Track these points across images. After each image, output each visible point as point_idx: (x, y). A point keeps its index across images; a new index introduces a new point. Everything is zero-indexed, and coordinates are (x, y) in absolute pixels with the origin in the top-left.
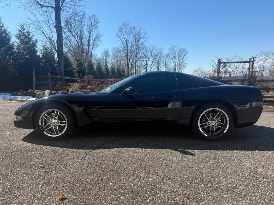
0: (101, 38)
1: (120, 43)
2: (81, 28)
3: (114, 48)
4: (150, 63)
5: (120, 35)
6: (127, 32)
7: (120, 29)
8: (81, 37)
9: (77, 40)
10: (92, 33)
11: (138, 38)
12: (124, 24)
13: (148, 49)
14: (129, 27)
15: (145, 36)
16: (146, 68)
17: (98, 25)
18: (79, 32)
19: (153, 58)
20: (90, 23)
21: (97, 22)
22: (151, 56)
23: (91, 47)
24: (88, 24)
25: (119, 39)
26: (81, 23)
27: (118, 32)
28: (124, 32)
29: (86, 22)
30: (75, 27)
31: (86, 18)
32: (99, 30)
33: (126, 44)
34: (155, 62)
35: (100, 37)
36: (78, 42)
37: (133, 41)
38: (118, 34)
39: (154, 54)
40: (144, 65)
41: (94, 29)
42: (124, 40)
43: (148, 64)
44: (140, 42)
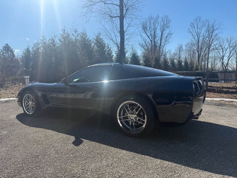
0: (172, 36)
1: (191, 37)
2: (155, 29)
3: (188, 43)
4: (228, 54)
5: (191, 30)
6: (199, 26)
7: (192, 25)
8: (155, 37)
9: (151, 40)
10: (164, 32)
11: (211, 31)
12: (196, 20)
13: (226, 40)
14: (201, 21)
15: (220, 27)
16: (223, 59)
17: (170, 24)
18: (153, 32)
19: (231, 49)
20: (162, 23)
21: (168, 21)
22: (229, 47)
23: (162, 44)
24: (161, 25)
25: (191, 34)
26: (155, 25)
27: (190, 28)
28: (196, 26)
29: (159, 23)
30: (150, 28)
31: (160, 20)
32: (171, 29)
33: (197, 38)
34: (234, 52)
35: (171, 34)
36: (151, 41)
37: (205, 34)
38: (189, 29)
39: (232, 45)
40: (220, 56)
41: (167, 28)
42: (195, 34)
43: (225, 55)
44: (214, 34)
